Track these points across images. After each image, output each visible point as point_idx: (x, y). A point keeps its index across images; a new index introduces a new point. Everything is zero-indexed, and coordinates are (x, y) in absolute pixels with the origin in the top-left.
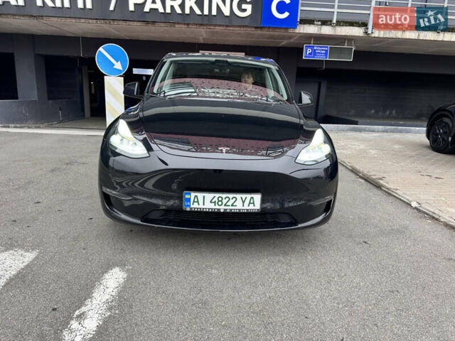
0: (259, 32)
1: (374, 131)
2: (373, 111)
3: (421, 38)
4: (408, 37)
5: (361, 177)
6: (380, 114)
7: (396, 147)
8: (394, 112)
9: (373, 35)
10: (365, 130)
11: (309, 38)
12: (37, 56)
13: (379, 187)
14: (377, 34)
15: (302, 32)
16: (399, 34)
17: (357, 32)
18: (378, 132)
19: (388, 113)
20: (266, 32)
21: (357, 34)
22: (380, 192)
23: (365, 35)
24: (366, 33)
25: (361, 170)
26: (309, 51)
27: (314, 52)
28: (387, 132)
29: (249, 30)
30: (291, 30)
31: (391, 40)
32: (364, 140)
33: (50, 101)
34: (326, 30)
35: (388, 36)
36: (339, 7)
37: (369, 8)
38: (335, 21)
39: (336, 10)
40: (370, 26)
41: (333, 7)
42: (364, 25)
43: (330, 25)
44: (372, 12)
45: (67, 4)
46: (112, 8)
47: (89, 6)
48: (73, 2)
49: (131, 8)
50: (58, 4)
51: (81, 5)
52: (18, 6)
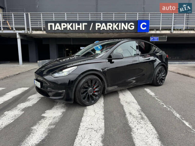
0: (136, 34)
1: (175, 64)
2: (170, 58)
3: (189, 33)
4: (185, 33)
6: (173, 58)
9: (173, 33)
10: (172, 64)
11: (152, 34)
14: (175, 32)
15: (150, 33)
16: (181, 32)
18: (177, 64)
19: (176, 58)
20: (138, 34)
21: (168, 33)
24: (171, 32)
26: (152, 39)
27: (154, 39)
28: (180, 64)
29: (133, 33)
30: (146, 33)
34: (158, 32)
35: (178, 33)
36: (162, 25)
37: (171, 25)
38: (161, 29)
39: (161, 26)
40: (172, 30)
41: (160, 25)
42: (170, 30)
43: (159, 30)
44: (173, 26)
45: (77, 29)
46: (90, 30)
47: (83, 29)
48: (79, 28)
49: (97, 29)
50: (74, 29)
51: (81, 29)
52: (61, 30)
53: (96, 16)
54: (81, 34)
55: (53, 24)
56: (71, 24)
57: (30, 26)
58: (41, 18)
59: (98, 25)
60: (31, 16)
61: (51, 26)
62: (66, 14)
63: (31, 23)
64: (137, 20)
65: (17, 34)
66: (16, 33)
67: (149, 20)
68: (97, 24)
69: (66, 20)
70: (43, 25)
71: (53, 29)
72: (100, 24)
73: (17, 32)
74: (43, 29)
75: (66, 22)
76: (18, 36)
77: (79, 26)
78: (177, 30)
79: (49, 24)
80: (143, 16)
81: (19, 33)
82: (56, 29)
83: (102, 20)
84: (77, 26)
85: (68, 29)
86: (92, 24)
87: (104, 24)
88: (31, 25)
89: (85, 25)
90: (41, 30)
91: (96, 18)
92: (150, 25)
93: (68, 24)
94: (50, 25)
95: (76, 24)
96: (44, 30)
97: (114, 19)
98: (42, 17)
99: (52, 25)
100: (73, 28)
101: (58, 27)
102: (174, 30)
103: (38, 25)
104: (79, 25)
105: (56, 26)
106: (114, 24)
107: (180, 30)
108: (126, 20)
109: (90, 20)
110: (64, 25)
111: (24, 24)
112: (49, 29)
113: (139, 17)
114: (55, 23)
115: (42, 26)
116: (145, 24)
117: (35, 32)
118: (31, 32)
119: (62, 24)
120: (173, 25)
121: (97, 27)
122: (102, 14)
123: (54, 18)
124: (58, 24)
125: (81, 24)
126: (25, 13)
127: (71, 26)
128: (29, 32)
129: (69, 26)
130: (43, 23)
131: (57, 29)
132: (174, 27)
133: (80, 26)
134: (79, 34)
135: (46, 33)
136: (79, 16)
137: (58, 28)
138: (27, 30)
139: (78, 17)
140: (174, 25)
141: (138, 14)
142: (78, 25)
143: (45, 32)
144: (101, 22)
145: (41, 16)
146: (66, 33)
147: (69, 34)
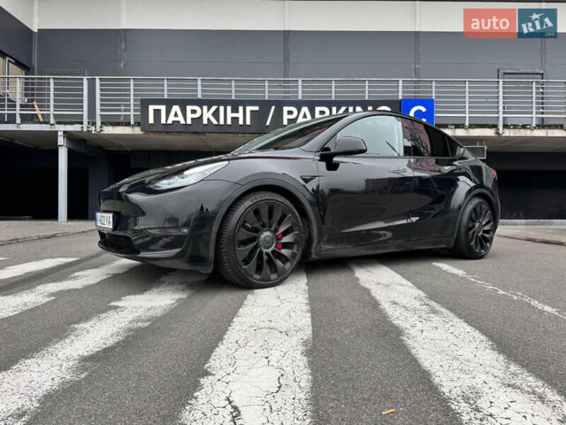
1: (516, 224)
3: (550, 135)
4: (537, 135)
9: (504, 135)
14: (508, 133)
16: (527, 133)
17: (489, 133)
21: (489, 135)
23: (497, 136)
24: (497, 133)
31: (520, 139)
34: (460, 133)
35: (518, 135)
36: (470, 112)
37: (498, 112)
38: (467, 124)
39: (467, 115)
40: (501, 127)
41: (464, 112)
42: (495, 126)
43: (463, 128)
44: (501, 116)
45: (229, 122)
46: (268, 124)
47: (248, 122)
48: (235, 120)
49: (285, 123)
50: (222, 122)
51: (241, 122)
52: (186, 125)
53: (284, 87)
54: (240, 135)
55: (163, 108)
56: (214, 108)
57: (98, 113)
58: (129, 90)
59: (290, 113)
60: (101, 85)
61: (157, 112)
62: (199, 83)
63: (101, 105)
64: (400, 98)
65: (60, 134)
66: (57, 132)
67: (434, 98)
68: (286, 109)
69: (200, 96)
70: (135, 110)
71: (163, 121)
72: (294, 109)
73: (61, 128)
74: (132, 123)
75: (200, 103)
76: (61, 141)
77: (235, 115)
78: (515, 127)
79: (152, 108)
80: (415, 87)
81: (64, 132)
82: (170, 122)
83: (300, 98)
85: (205, 122)
86: (273, 108)
87: (305, 110)
88: (102, 110)
89: (252, 111)
90: (128, 124)
91: (285, 92)
92: (438, 112)
93: (205, 108)
94: (155, 110)
95: (229, 108)
96: (138, 124)
97: (333, 94)
98: (132, 87)
99: (159, 110)
100: (218, 119)
101: (176, 115)
102: (505, 126)
103: (120, 110)
104: (235, 110)
105: (172, 113)
106: (334, 109)
107: (524, 127)
108: (367, 98)
109: (267, 98)
111: (82, 107)
112: (151, 120)
113: (403, 92)
114: (169, 104)
115: (132, 113)
116: (424, 109)
117: (109, 130)
118: (98, 129)
119: (189, 108)
120: (501, 112)
121: (286, 117)
122: (300, 83)
123: (166, 93)
124: (176, 108)
126: (85, 78)
127: (213, 114)
128: (93, 128)
129: (207, 115)
130: (135, 105)
131: (173, 122)
132: (504, 118)
133: (240, 115)
134: (236, 135)
135: (140, 133)
136: (236, 86)
138: (89, 123)
139: (233, 89)
140: (504, 113)
141: (401, 82)
142: (232, 112)
143: (138, 131)
144: (299, 105)
145: (129, 85)
146: (198, 133)
147: (207, 134)
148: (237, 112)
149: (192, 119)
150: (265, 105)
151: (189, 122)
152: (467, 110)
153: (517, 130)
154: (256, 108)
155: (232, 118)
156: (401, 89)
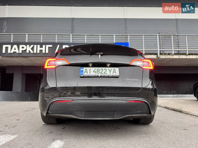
2: (165, 92)
3: (180, 58)
4: (175, 58)
5: (171, 110)
6: (169, 93)
7: (182, 101)
8: (175, 92)
9: (160, 58)
12: (23, 74)
13: (181, 112)
14: (162, 57)
16: (171, 57)
17: (154, 57)
19: (172, 92)
21: (154, 58)
22: (182, 114)
23: (157, 58)
24: (158, 57)
25: (170, 107)
28: (175, 97)
31: (168, 60)
32: (166, 100)
33: (26, 93)
35: (166, 58)
36: (145, 48)
37: (157, 48)
38: (144, 53)
39: (144, 49)
40: (159, 54)
41: (143, 48)
42: (156, 54)
45: (38, 52)
47: (47, 52)
48: (41, 51)
50: (35, 52)
51: (44, 52)
52: (19, 53)
54: (44, 58)
55: (9, 46)
61: (7, 48)
62: (27, 36)
64: (114, 42)
67: (129, 42)
68: (64, 46)
69: (26, 41)
71: (9, 52)
75: (26, 44)
77: (41, 49)
78: (165, 54)
79: (5, 46)
83: (71, 42)
84: (39, 49)
85: (28, 52)
86: (58, 46)
89: (49, 47)
93: (28, 46)
95: (39, 46)
97: (86, 41)
100: (33, 51)
101: (15, 49)
102: (161, 54)
104: (41, 47)
105: (13, 48)
107: (169, 54)
110: (23, 48)
112: (4, 52)
113: (116, 40)
114: (13, 44)
119: (21, 46)
122: (71, 36)
123: (12, 40)
124: (15, 46)
125: (44, 46)
127: (31, 49)
129: (29, 48)
132: (160, 50)
133: (43, 49)
134: (42, 57)
136: (43, 37)
137: (15, 51)
140: (160, 48)
141: (114, 36)
142: (40, 47)
146: (25, 57)
147: (29, 57)
148: (42, 47)
149: (22, 51)
150: (55, 45)
151: (21, 52)
152: (144, 47)
153: (166, 56)
154: (51, 46)
155: (40, 50)
156: (114, 39)
